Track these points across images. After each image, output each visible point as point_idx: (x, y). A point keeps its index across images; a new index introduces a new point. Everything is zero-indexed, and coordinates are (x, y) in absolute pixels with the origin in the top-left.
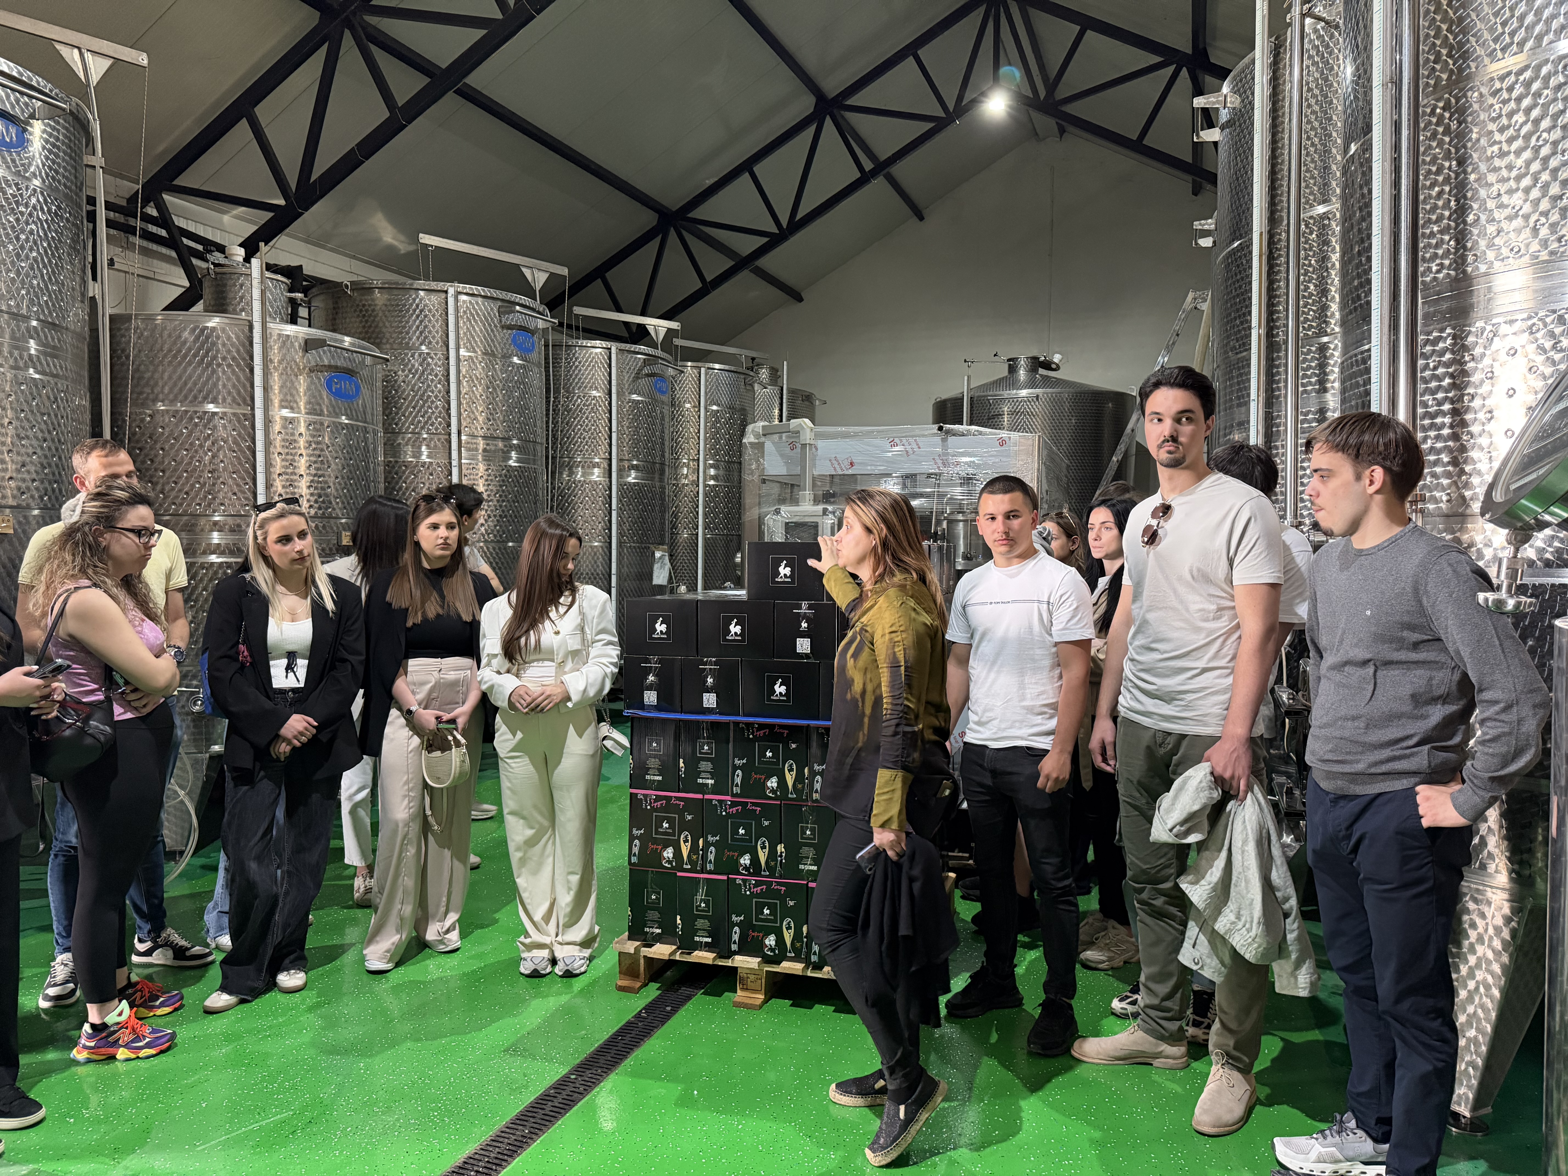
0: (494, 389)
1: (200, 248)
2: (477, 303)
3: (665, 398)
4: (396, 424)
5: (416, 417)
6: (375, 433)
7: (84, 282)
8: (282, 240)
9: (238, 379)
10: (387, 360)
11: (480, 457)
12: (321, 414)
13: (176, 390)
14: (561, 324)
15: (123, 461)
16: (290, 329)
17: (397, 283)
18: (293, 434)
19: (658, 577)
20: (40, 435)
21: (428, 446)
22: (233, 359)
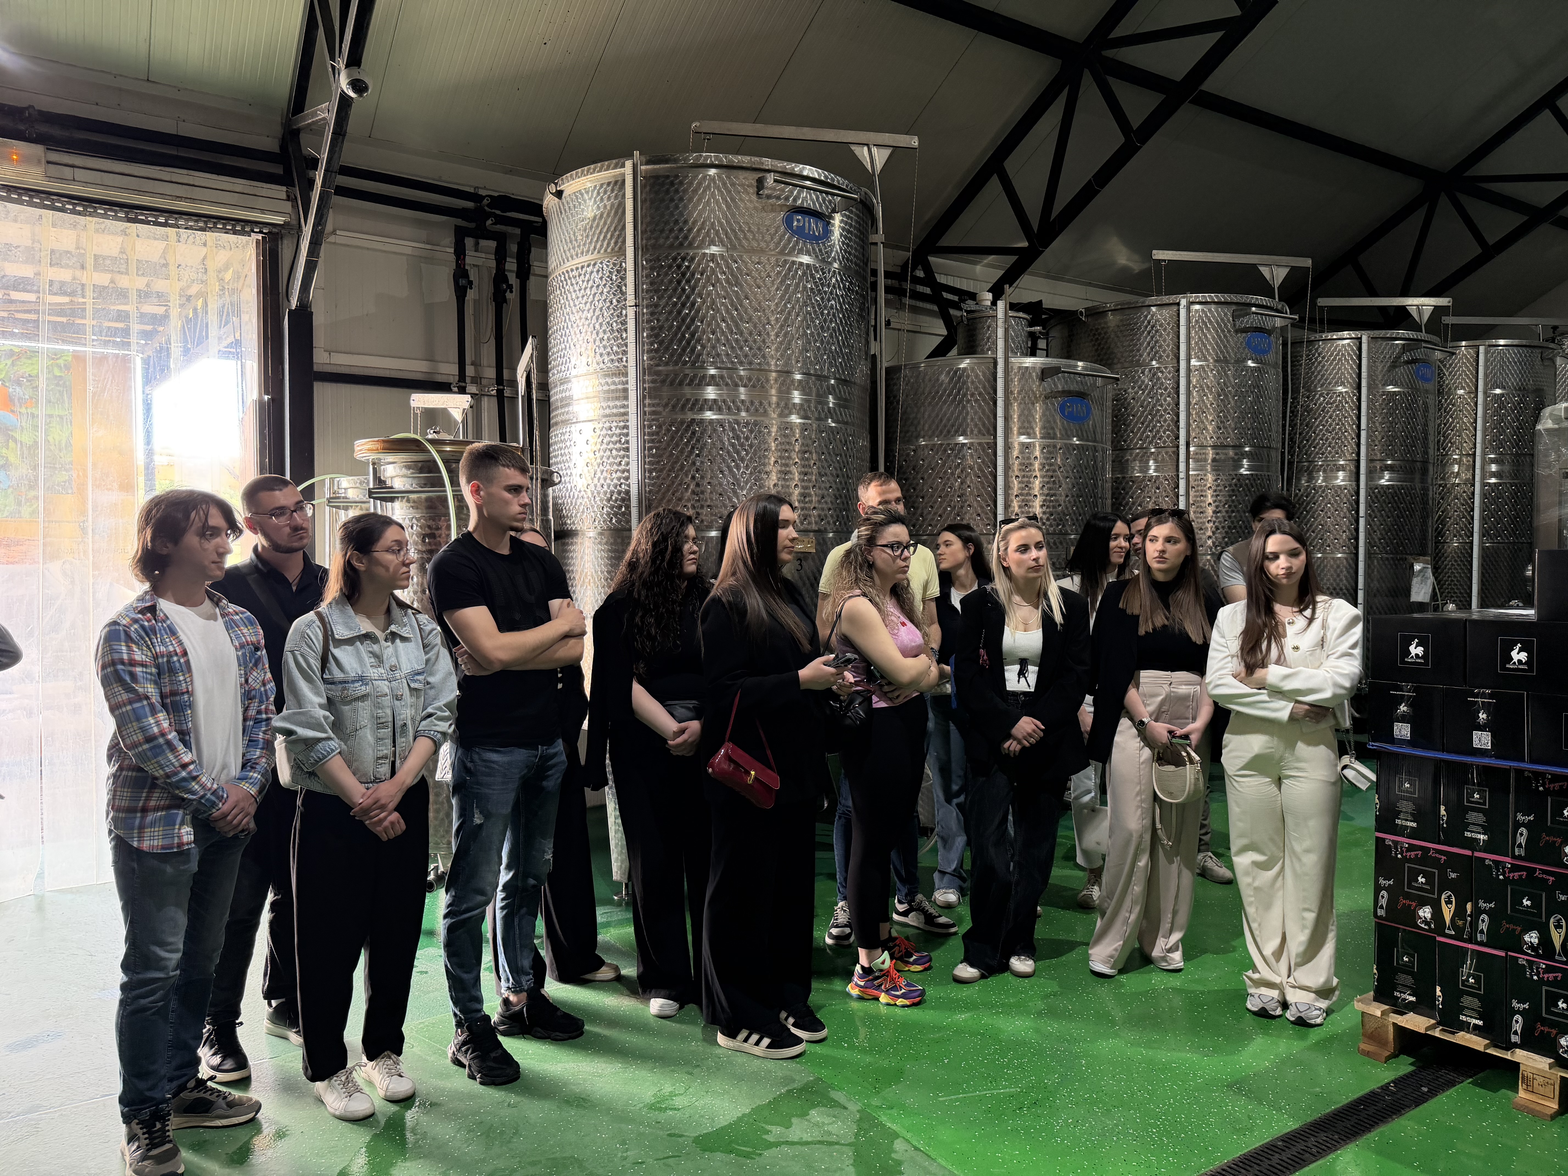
0: (1226, 396)
1: (956, 298)
2: (1210, 310)
3: (1431, 386)
4: (1125, 441)
5: (1144, 432)
6: (1104, 451)
7: (867, 343)
8: (1025, 280)
9: (984, 412)
10: (1117, 379)
11: (1209, 468)
12: (1054, 437)
13: (934, 427)
14: (1302, 319)
15: (894, 489)
16: (1029, 361)
17: (1130, 303)
18: (1029, 458)
19: (1418, 593)
20: (834, 472)
21: (1156, 461)
22: (980, 394)
